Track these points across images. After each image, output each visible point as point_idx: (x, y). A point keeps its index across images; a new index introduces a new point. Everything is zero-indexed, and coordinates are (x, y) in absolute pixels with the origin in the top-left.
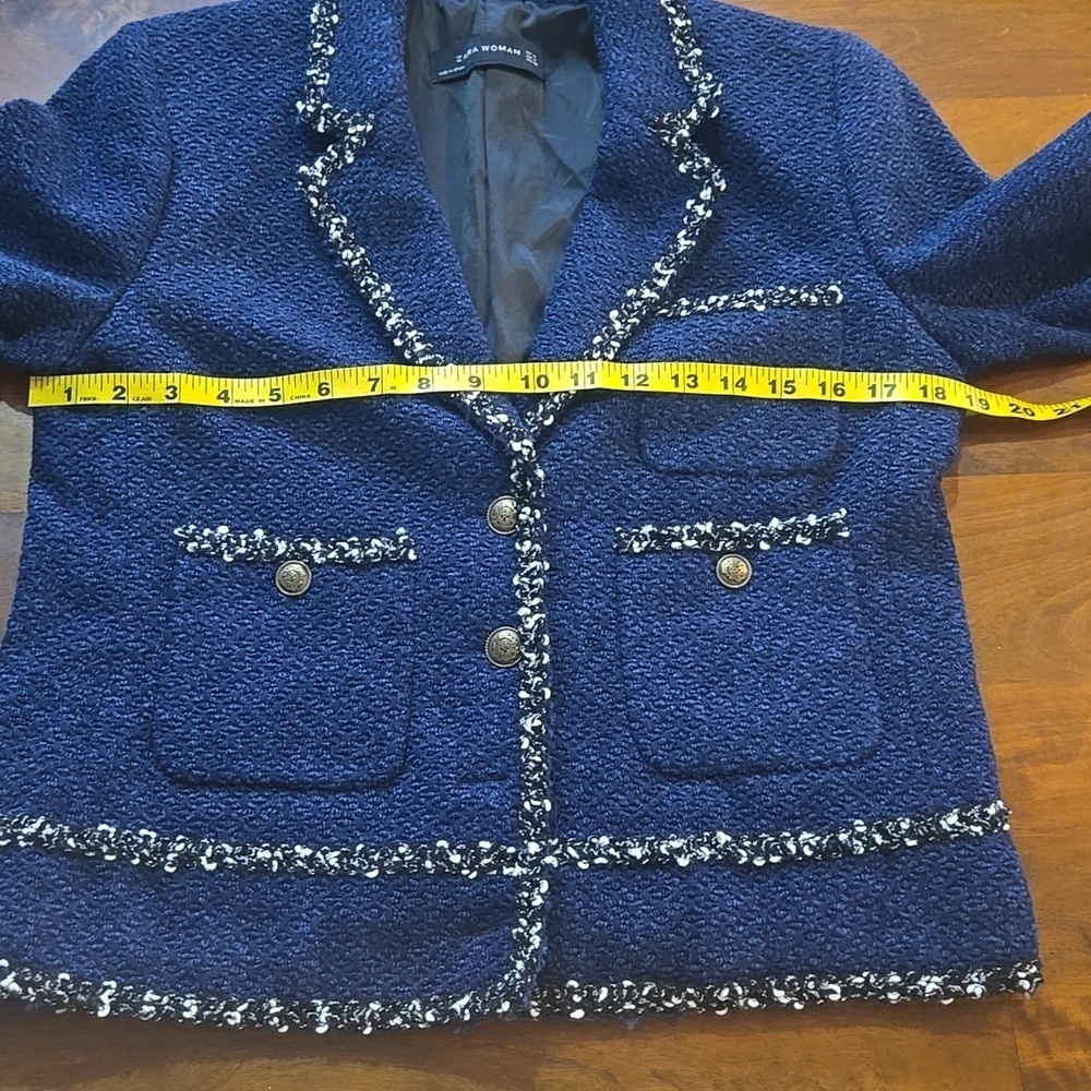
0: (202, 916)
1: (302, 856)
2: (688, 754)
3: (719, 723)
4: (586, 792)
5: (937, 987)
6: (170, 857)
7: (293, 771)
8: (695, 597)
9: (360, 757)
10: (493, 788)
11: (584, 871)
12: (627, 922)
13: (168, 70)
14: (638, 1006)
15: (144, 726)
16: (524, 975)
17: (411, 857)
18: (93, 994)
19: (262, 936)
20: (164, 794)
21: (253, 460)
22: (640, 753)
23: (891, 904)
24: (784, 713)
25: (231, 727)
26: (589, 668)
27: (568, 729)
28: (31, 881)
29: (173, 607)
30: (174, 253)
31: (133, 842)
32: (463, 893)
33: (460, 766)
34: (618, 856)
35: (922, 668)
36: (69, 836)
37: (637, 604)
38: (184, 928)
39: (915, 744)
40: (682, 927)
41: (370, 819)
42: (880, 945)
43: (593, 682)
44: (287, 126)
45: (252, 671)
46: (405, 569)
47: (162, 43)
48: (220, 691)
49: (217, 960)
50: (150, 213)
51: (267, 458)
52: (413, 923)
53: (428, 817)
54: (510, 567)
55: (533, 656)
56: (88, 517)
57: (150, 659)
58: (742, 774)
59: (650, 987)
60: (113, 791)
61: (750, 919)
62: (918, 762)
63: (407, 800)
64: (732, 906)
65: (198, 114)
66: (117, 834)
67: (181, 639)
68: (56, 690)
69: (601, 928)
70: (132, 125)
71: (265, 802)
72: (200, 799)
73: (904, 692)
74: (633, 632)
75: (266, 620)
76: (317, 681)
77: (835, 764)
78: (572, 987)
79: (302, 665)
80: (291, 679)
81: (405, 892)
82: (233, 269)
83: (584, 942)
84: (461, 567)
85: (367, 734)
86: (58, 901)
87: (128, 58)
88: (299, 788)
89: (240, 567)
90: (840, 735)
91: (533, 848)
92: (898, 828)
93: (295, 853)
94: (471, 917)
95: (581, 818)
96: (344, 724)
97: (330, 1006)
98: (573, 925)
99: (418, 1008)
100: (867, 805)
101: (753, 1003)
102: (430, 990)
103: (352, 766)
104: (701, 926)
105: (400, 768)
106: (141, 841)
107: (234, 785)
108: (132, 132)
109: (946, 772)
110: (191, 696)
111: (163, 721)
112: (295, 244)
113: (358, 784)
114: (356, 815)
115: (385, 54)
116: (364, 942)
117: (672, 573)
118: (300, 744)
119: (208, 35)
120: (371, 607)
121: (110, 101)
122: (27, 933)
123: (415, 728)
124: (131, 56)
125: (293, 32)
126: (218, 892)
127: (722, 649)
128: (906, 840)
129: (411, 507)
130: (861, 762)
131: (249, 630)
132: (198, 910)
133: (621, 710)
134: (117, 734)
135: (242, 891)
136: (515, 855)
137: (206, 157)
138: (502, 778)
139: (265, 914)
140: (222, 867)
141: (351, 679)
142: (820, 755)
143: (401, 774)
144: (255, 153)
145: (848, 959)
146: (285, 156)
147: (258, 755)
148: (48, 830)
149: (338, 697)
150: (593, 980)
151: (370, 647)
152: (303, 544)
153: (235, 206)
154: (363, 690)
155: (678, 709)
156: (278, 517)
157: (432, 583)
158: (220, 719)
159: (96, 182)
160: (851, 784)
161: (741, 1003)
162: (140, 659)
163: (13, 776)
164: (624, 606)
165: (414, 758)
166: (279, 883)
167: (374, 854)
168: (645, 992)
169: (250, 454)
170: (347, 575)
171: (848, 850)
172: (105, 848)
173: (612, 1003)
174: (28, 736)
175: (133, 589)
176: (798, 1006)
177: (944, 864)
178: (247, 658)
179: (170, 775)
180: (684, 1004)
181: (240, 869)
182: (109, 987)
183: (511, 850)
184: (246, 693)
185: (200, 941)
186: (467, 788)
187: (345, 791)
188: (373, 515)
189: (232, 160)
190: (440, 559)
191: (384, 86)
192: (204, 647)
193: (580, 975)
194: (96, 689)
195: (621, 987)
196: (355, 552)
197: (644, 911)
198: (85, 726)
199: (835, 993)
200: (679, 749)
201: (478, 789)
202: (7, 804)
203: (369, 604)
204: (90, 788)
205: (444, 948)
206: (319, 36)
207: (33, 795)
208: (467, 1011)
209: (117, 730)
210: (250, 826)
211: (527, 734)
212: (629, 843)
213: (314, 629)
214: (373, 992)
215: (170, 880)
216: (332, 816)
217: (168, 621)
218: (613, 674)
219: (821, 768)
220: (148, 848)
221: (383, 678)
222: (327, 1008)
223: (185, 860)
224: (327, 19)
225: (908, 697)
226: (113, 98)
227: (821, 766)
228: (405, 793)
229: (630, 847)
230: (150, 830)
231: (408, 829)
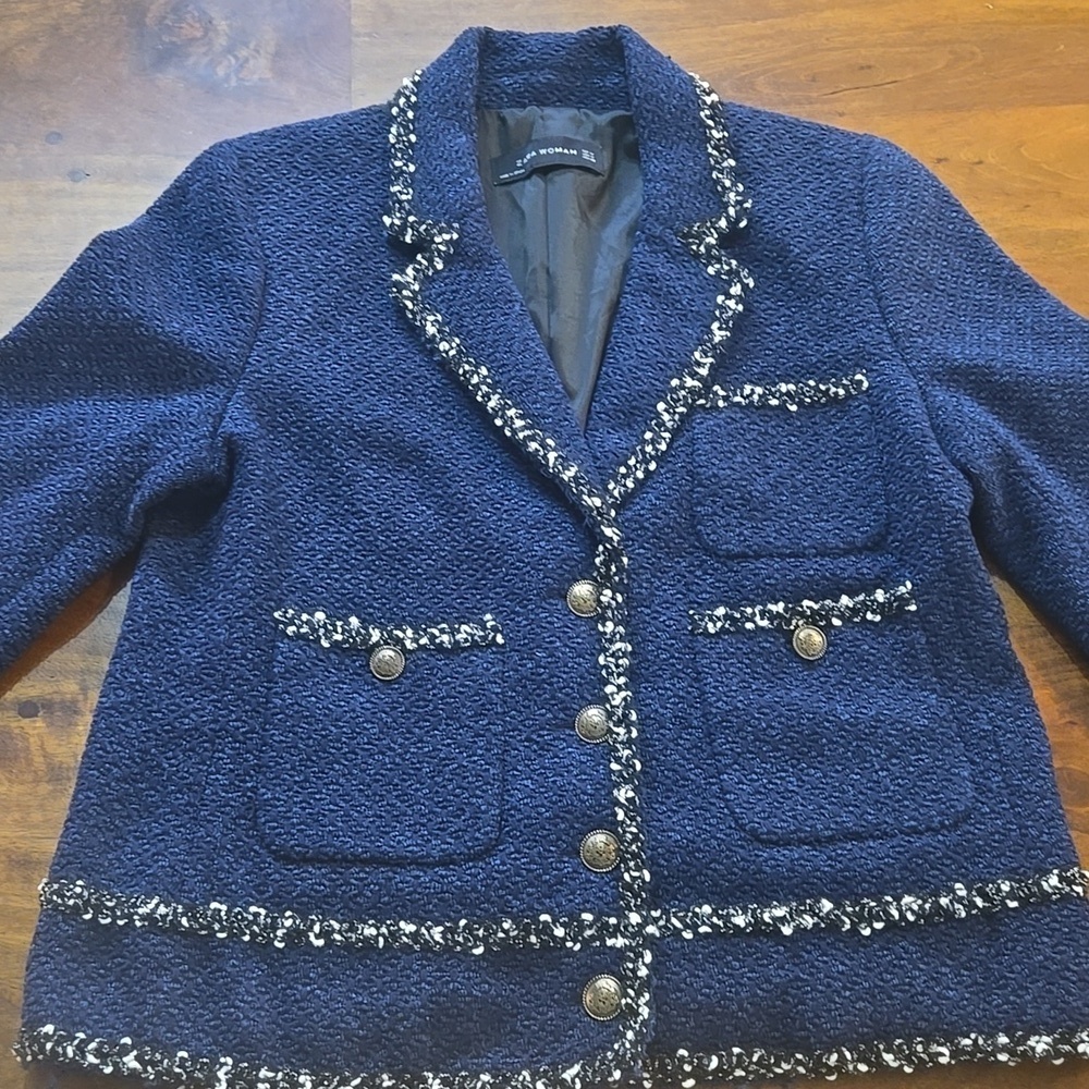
0: (313, 991)
1: (407, 932)
2: (784, 821)
3: (812, 794)
4: (684, 862)
5: (1046, 1047)
6: (280, 933)
7: (392, 847)
8: (773, 674)
9: (456, 832)
11: (688, 940)
12: (733, 990)
13: (258, 190)
14: (748, 1072)
15: (249, 805)
16: (634, 1044)
17: (516, 932)
18: (211, 1071)
19: (372, 1010)
20: (270, 871)
21: (347, 552)
22: (736, 822)
23: (996, 966)
24: (875, 782)
25: (331, 807)
26: (679, 744)
27: (662, 803)
28: (148, 962)
29: (271, 688)
30: (272, 355)
31: (244, 919)
32: (568, 964)
33: (559, 839)
34: (722, 925)
35: (1011, 732)
36: (183, 915)
37: (718, 681)
38: (296, 1001)
39: (1008, 806)
40: (788, 994)
41: (470, 892)
42: (987, 1007)
43: (684, 758)
44: (372, 236)
45: (349, 752)
46: (493, 653)
47: (250, 164)
48: (319, 772)
49: (330, 1035)
50: (246, 321)
51: (359, 551)
52: (522, 995)
53: (530, 890)
54: (594, 648)
55: (621, 730)
56: (203, 601)
57: (251, 739)
58: (840, 840)
59: (759, 1053)
60: (222, 869)
61: (856, 983)
62: (1012, 823)
63: (506, 871)
64: (838, 972)
65: (288, 229)
66: (228, 912)
67: (279, 720)
68: (164, 769)
69: (708, 996)
70: (226, 243)
71: (366, 878)
72: (304, 875)
73: (994, 756)
74: (717, 708)
75: (361, 703)
76: (413, 763)
77: (929, 829)
78: (683, 1056)
79: (396, 747)
80: (387, 760)
81: (512, 967)
82: (329, 365)
83: (691, 1010)
84: (547, 648)
85: (463, 809)
86: (175, 981)
87: (221, 181)
88: (399, 863)
89: (336, 653)
90: (932, 800)
91: (635, 918)
92: (999, 890)
93: (400, 929)
94: (577, 987)
95: (681, 889)
96: (440, 802)
97: (441, 1078)
98: (679, 995)
99: (528, 1078)
100: (966, 868)
101: (863, 1068)
102: (539, 1062)
103: (449, 840)
104: (807, 993)
105: (496, 840)
106: (251, 918)
107: (335, 861)
108: (227, 250)
109: (1042, 832)
110: (291, 776)
111: (265, 800)
112: (386, 340)
113: (455, 857)
114: (455, 887)
115: (463, 169)
116: (474, 1017)
117: (748, 654)
118: (398, 822)
119: (292, 156)
120: (461, 689)
121: (205, 221)
122: (146, 1013)
123: (508, 801)
124: (223, 178)
125: (371, 150)
126: (328, 968)
127: (808, 719)
128: (1008, 901)
129: (497, 593)
130: (955, 826)
131: (346, 712)
132: (310, 985)
133: (714, 784)
134: (222, 813)
135: (352, 968)
136: (618, 925)
137: (297, 268)
139: (375, 989)
140: (330, 943)
141: (444, 759)
142: (915, 820)
143: (497, 846)
144: (343, 261)
145: (956, 1021)
146: (370, 263)
147: (358, 832)
148: (162, 910)
149: (433, 777)
150: (703, 1047)
151: (462, 727)
152: (395, 632)
153: (327, 311)
154: (456, 768)
155: (770, 782)
156: (371, 606)
157: (520, 665)
158: (320, 799)
159: (193, 295)
160: (948, 847)
161: (851, 1067)
162: (241, 738)
163: (129, 856)
164: (705, 685)
165: (512, 830)
166: (387, 959)
167: (478, 930)
168: (755, 1059)
169: (344, 547)
170: (437, 660)
171: (949, 914)
172: (217, 926)
173: (722, 1071)
174: (141, 817)
175: (235, 669)
176: (908, 1070)
177: (1047, 924)
178: (344, 739)
179: (274, 852)
180: (794, 1070)
181: (348, 945)
182: (226, 1064)
183: (613, 921)
184: (344, 775)
185: (312, 1014)
187: (443, 866)
188: (461, 603)
189: (321, 269)
190: (526, 641)
191: (465, 198)
192: (301, 727)
193: (689, 1044)
194: (201, 767)
195: (731, 1054)
196: (445, 638)
197: (749, 978)
198: (192, 805)
199: (944, 1055)
200: (775, 817)
202: (125, 883)
203: (460, 686)
204: (200, 867)
205: (552, 1019)
206: (399, 155)
207: (147, 876)
208: (577, 1080)
209: (223, 809)
210: (355, 903)
211: (621, 806)
212: (732, 911)
213: (407, 711)
214: (483, 1064)
215: (281, 955)
216: (432, 891)
217: (267, 702)
218: (703, 751)
219: (916, 833)
220: (258, 925)
221: (475, 755)
222: (438, 1081)
223: (294, 936)
224: (405, 139)
225: (999, 761)
226: (208, 219)
227: (915, 831)
228: (503, 864)
229: (733, 915)
230: (259, 907)
231: (510, 902)
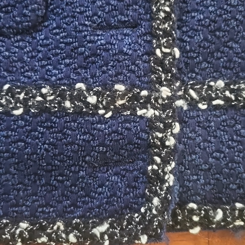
10: (125, 35)
11: (203, 111)
17: (52, 97)
33: (95, 14)
34: (233, 98)
52: (55, 155)
53: (67, 61)
63: (49, 45)
69: (217, 159)
81: (48, 128)
83: (202, 170)
91: (165, 92)
94: (106, 151)
95: (200, 63)
98: (194, 157)
99: (62, 228)
102: (72, 212)
105: (42, 17)
113: (5, 30)
114: (4, 57)
116: (12, 170)
136: (148, 98)
138: (135, 26)
143: (43, 22)
165: (55, 8)
167: (20, 93)
183: (144, 93)
186: (102, 35)
193: (199, 198)
195: (234, 208)
201: (112, 36)
205: (83, 178)
208: (106, 237)
228: (46, 38)
231: (50, 71)
